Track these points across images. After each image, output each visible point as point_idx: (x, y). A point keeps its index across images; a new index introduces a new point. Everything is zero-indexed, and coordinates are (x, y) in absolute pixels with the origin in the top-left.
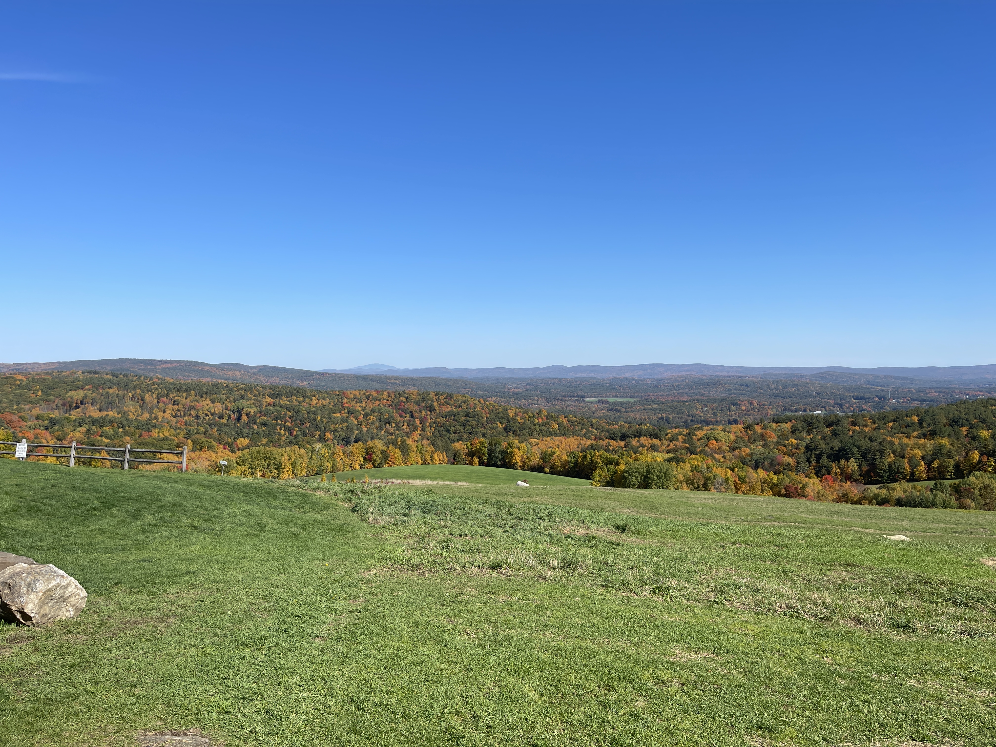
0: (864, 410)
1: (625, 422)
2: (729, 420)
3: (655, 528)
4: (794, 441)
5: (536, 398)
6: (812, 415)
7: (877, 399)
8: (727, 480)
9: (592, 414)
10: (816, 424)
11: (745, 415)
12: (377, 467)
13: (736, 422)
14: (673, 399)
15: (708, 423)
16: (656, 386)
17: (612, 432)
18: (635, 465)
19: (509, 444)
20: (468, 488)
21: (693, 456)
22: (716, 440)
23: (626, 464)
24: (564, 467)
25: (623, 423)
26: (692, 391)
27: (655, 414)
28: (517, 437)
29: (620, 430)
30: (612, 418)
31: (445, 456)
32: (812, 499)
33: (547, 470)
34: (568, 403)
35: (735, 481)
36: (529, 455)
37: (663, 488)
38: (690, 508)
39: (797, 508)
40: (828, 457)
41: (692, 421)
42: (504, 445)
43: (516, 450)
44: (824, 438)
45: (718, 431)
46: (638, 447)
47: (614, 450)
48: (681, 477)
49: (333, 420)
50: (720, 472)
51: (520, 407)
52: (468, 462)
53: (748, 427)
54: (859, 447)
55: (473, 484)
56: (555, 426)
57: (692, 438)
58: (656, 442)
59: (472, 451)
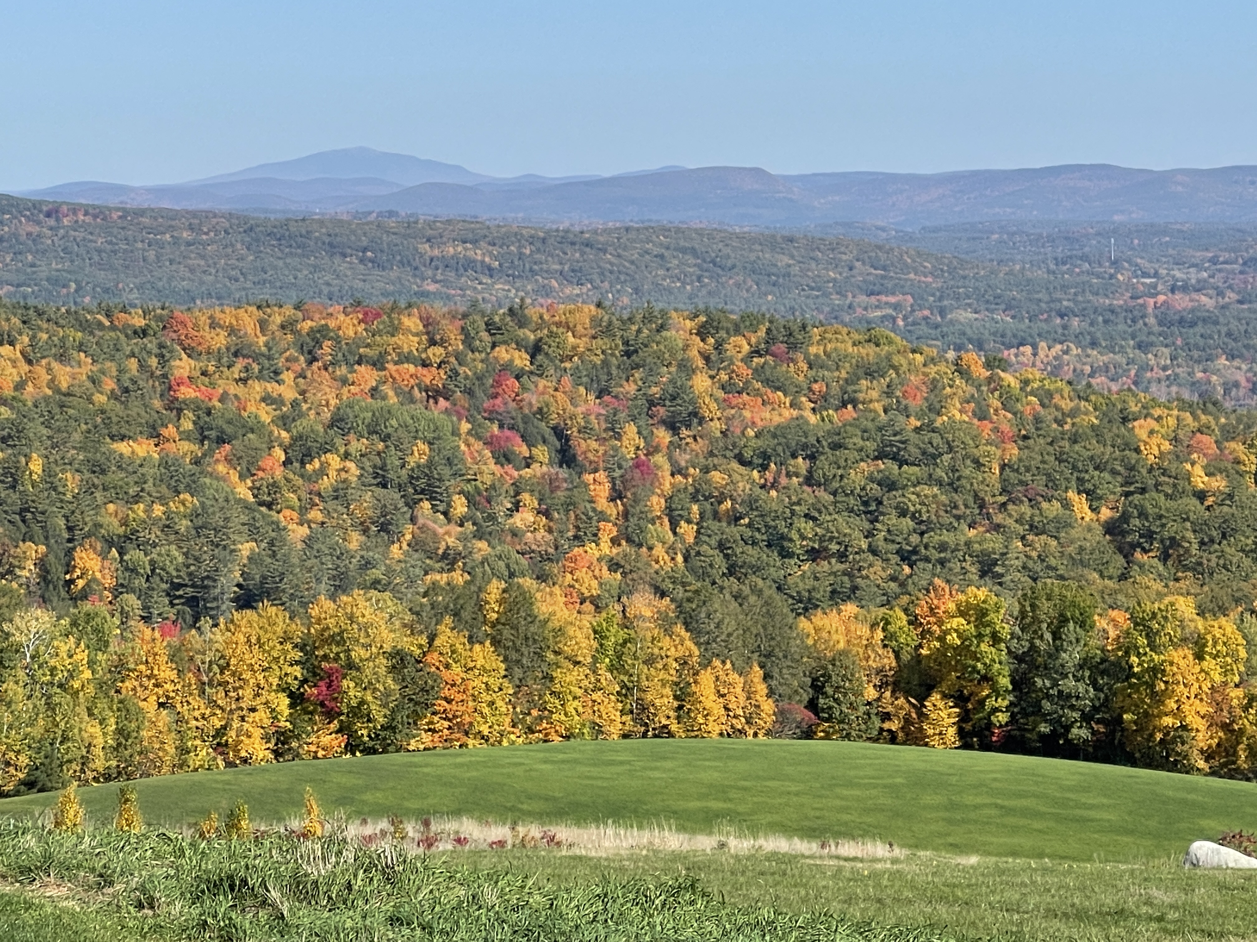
12: (370, 751)
20: (900, 875)
31: (762, 688)
42: (1110, 625)
43: (1181, 659)
49: (115, 476)
51: (1208, 403)
52: (894, 725)
55: (924, 854)
59: (918, 658)
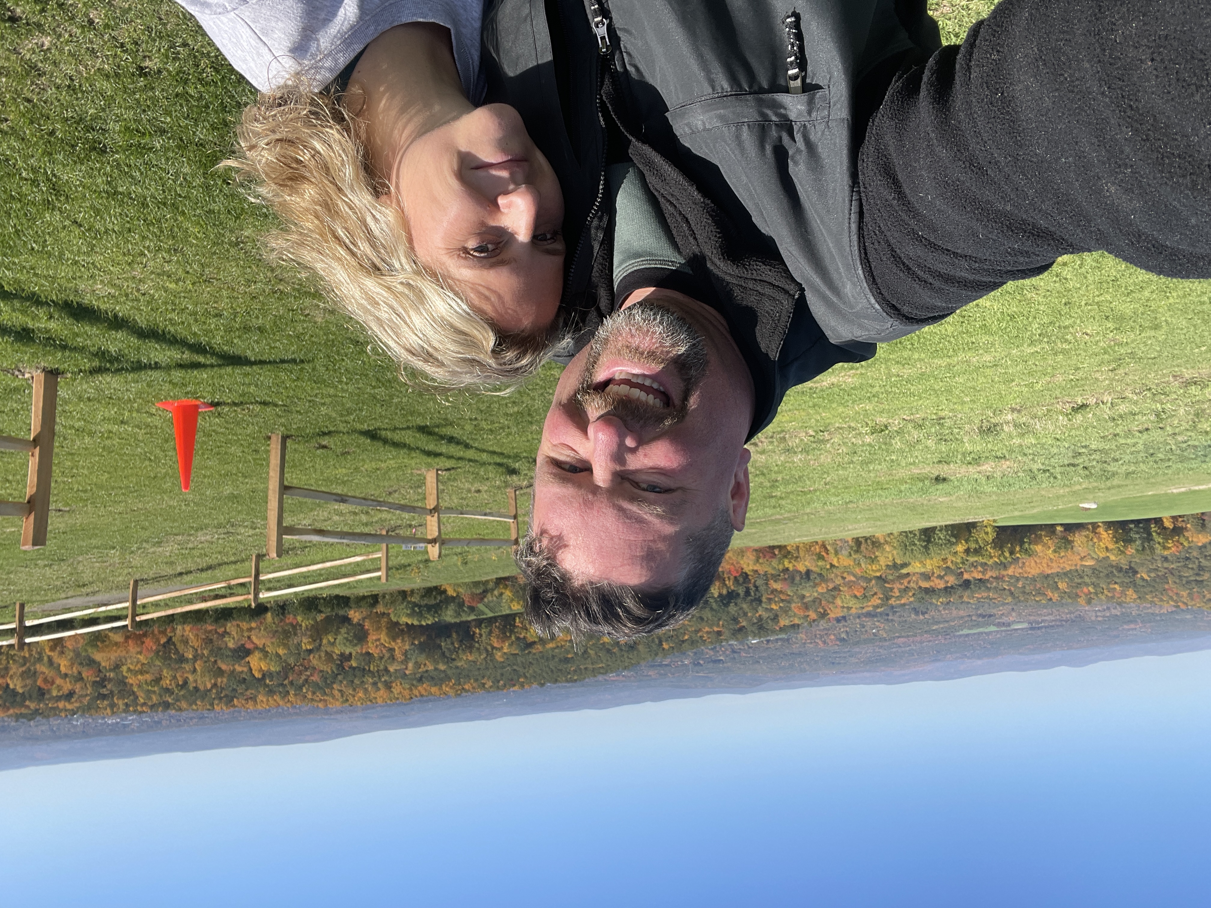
0: (712, 649)
1: (969, 603)
2: (846, 621)
3: (903, 488)
4: (774, 607)
5: (1100, 619)
6: (760, 638)
7: (701, 662)
8: (836, 553)
9: (1015, 607)
10: (754, 629)
11: (829, 630)
13: (838, 620)
14: (915, 639)
15: (869, 615)
16: (938, 652)
17: (983, 588)
18: (945, 553)
19: (1123, 552)
20: (1167, 486)
21: (878, 574)
22: (856, 596)
23: (956, 553)
24: (1036, 535)
25: (971, 601)
26: (894, 650)
27: (933, 618)
28: (1114, 563)
29: (973, 592)
30: (986, 605)
32: (748, 548)
33: (1059, 528)
34: (1051, 618)
35: (828, 554)
36: (1091, 543)
37: (906, 532)
38: (871, 516)
39: (761, 537)
40: (738, 595)
41: (888, 615)
42: (1131, 550)
43: (1111, 546)
44: (745, 614)
45: (855, 606)
46: (946, 574)
47: (975, 567)
48: (887, 548)
50: (844, 560)
51: (1120, 604)
52: (1180, 519)
53: (823, 615)
54: (712, 609)
55: (1163, 492)
56: (1062, 585)
57: (883, 594)
58: (925, 584)
59: (1178, 535)
